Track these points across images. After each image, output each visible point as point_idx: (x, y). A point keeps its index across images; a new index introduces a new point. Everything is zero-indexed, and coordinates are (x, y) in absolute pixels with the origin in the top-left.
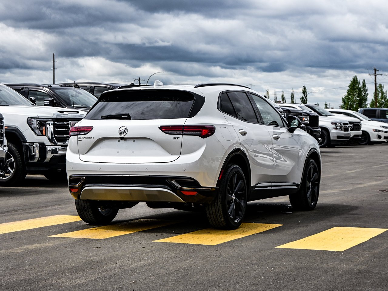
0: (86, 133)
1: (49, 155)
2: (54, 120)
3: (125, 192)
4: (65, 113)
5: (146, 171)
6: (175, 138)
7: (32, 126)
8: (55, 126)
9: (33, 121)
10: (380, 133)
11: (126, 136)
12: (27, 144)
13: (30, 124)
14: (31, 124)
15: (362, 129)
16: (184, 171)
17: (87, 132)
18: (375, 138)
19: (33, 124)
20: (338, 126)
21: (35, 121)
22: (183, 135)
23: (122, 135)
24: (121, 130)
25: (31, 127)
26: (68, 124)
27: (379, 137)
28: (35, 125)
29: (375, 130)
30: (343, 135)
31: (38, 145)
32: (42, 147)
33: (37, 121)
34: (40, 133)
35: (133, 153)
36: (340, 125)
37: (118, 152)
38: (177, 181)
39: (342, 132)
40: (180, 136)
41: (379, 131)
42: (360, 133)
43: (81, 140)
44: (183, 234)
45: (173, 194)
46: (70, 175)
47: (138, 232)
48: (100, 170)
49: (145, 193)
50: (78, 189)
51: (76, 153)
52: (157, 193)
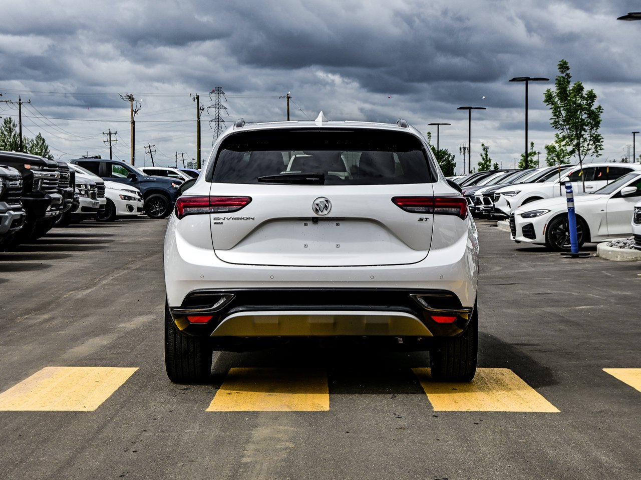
0: (234, 208)
3: (325, 321)
5: (370, 280)
6: (421, 219)
10: (131, 202)
11: (330, 215)
15: (106, 195)
16: (441, 280)
17: (239, 207)
18: (125, 211)
20: (82, 190)
22: (434, 213)
23: (320, 213)
24: (317, 205)
27: (131, 208)
29: (123, 197)
30: (91, 206)
35: (338, 246)
36: (86, 187)
37: (306, 246)
38: (425, 299)
39: (89, 200)
40: (430, 216)
41: (130, 198)
42: (104, 201)
43: (222, 223)
44: (425, 394)
45: (418, 322)
46: (195, 289)
47: (330, 393)
48: (271, 280)
49: (365, 322)
50: (211, 317)
51: (207, 248)
52: (389, 321)
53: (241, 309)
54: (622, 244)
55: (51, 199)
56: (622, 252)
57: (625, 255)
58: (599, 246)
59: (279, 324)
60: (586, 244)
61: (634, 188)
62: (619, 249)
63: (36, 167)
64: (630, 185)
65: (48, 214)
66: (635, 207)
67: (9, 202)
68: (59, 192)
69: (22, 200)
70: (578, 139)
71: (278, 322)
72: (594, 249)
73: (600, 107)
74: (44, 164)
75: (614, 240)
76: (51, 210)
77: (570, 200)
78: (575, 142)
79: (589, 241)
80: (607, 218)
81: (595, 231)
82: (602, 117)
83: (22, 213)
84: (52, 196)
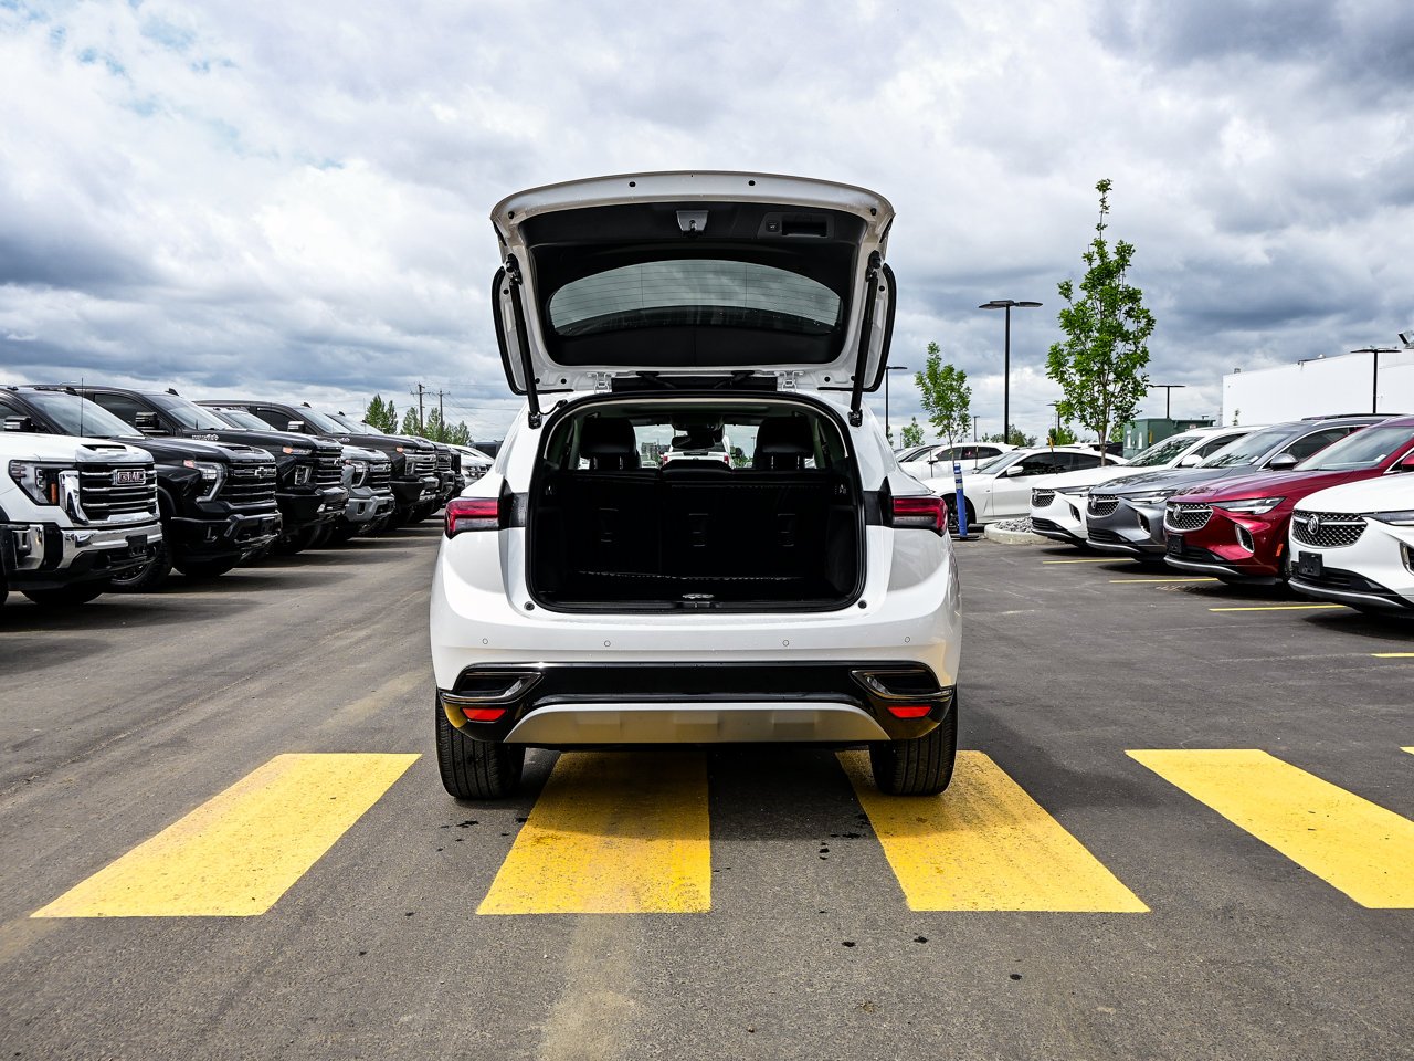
1: (70, 553)
2: (77, 466)
3: (702, 721)
4: (99, 450)
5: (782, 647)
7: (23, 482)
8: (83, 481)
9: (24, 470)
12: (10, 526)
13: (17, 479)
14: (20, 478)
16: (906, 645)
19: (25, 476)
21: (30, 471)
25: (19, 484)
26: (111, 476)
28: (31, 480)
31: (41, 527)
32: (52, 534)
33: (36, 468)
34: (43, 498)
38: (882, 680)
44: (875, 837)
45: (867, 720)
46: (470, 663)
47: (712, 838)
48: (606, 649)
49: (773, 721)
50: (503, 711)
51: (495, 590)
52: (816, 719)
53: (554, 700)
54: (1012, 527)
55: (425, 483)
56: (1015, 536)
57: (1019, 539)
58: (987, 527)
59: (621, 725)
60: (971, 525)
61: (1020, 468)
62: (1010, 532)
63: (409, 450)
64: (1017, 465)
65: (422, 498)
66: (1034, 489)
67: (373, 487)
68: (436, 475)
69: (391, 485)
70: (948, 419)
71: (618, 722)
72: (981, 530)
73: (968, 388)
74: (418, 448)
75: (1003, 521)
76: (425, 494)
77: (959, 481)
78: (945, 422)
79: (974, 522)
80: (993, 499)
81: (981, 513)
82: (971, 398)
83: (392, 498)
84: (426, 479)
